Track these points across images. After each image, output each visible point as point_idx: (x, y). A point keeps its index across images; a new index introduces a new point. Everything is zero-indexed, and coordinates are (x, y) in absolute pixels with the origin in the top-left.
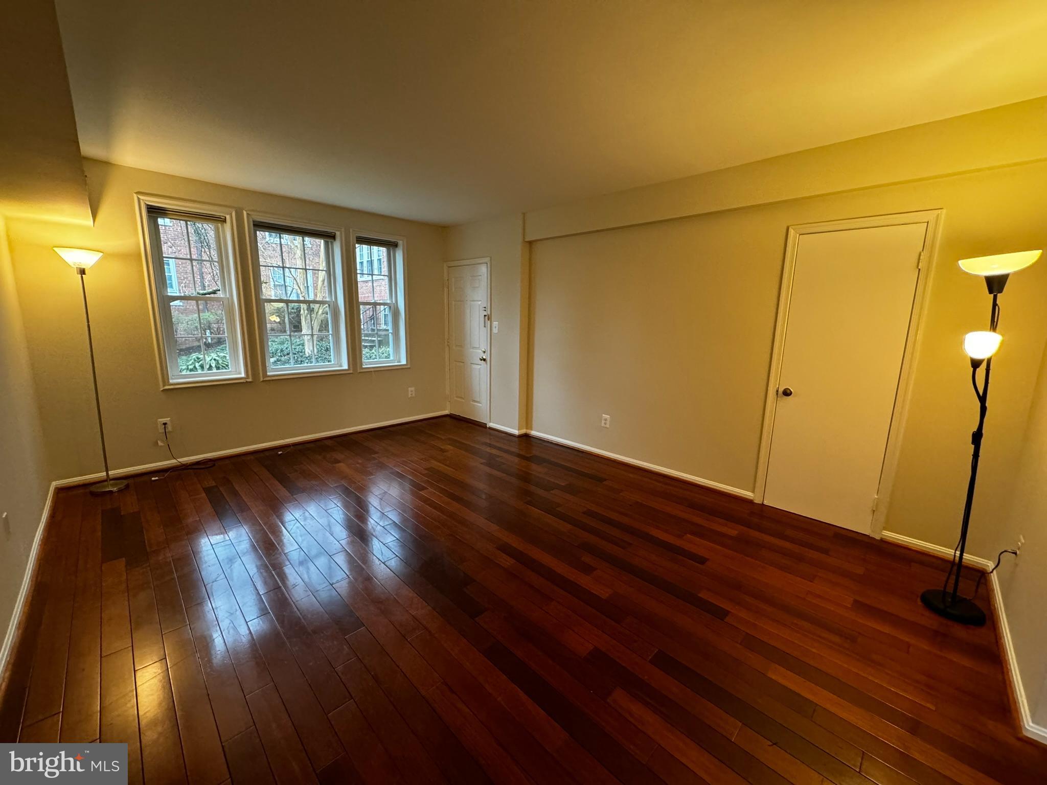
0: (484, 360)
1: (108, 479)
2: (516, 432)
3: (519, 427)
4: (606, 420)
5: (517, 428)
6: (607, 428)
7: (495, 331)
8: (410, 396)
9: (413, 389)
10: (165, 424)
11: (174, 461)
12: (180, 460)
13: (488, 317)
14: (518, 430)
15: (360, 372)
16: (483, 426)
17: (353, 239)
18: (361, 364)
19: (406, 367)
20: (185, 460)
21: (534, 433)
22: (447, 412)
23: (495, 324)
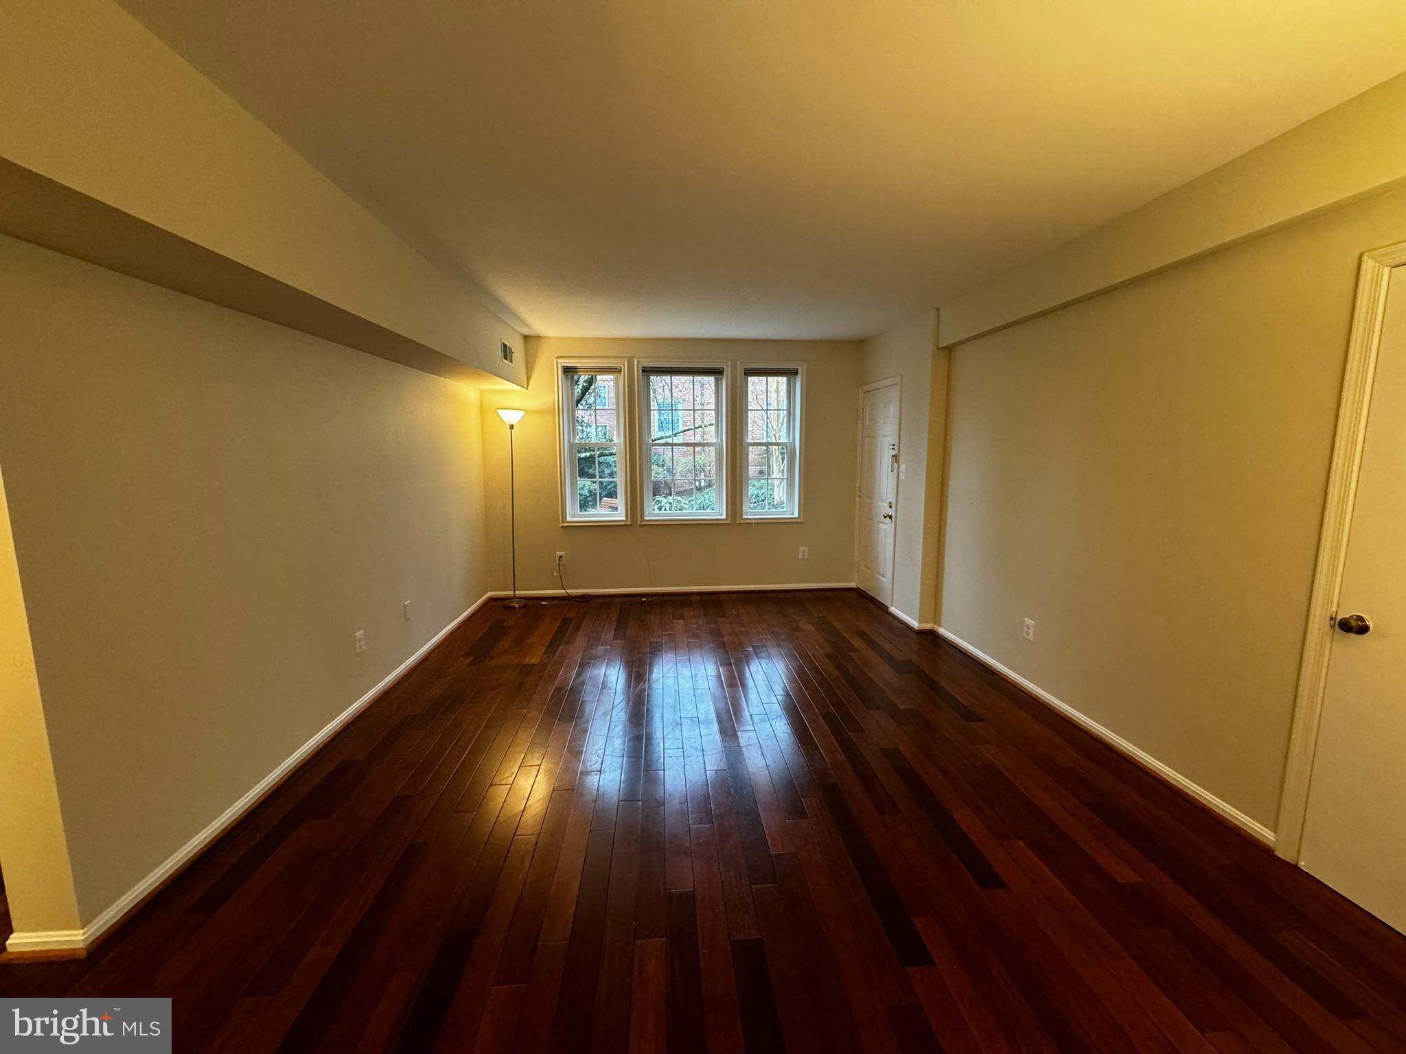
0: (890, 517)
1: (515, 597)
2: (915, 624)
3: (920, 619)
4: (1028, 627)
5: (918, 617)
6: (1030, 641)
7: (902, 477)
8: (800, 556)
9: (805, 549)
10: (561, 557)
11: (563, 591)
12: (569, 591)
13: (896, 457)
14: (919, 623)
15: (739, 524)
16: (884, 609)
17: (740, 371)
18: (741, 515)
19: (797, 520)
20: (571, 592)
21: (942, 631)
22: (852, 585)
23: (903, 467)
